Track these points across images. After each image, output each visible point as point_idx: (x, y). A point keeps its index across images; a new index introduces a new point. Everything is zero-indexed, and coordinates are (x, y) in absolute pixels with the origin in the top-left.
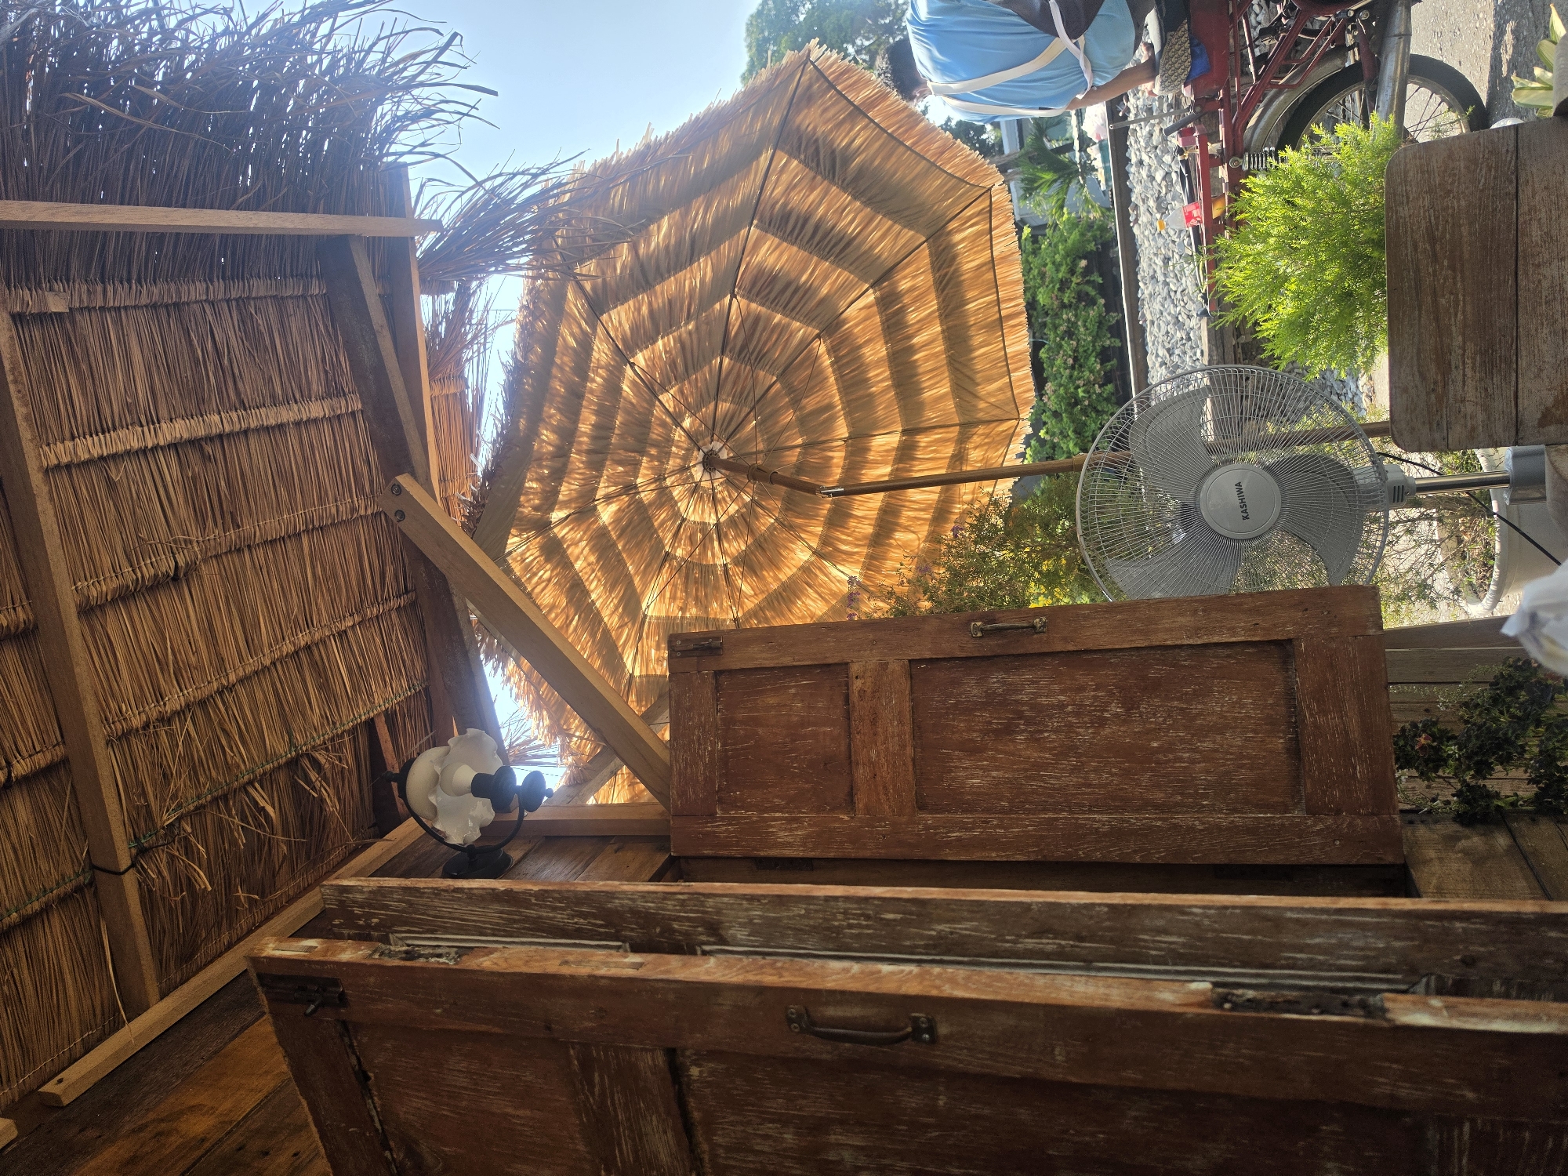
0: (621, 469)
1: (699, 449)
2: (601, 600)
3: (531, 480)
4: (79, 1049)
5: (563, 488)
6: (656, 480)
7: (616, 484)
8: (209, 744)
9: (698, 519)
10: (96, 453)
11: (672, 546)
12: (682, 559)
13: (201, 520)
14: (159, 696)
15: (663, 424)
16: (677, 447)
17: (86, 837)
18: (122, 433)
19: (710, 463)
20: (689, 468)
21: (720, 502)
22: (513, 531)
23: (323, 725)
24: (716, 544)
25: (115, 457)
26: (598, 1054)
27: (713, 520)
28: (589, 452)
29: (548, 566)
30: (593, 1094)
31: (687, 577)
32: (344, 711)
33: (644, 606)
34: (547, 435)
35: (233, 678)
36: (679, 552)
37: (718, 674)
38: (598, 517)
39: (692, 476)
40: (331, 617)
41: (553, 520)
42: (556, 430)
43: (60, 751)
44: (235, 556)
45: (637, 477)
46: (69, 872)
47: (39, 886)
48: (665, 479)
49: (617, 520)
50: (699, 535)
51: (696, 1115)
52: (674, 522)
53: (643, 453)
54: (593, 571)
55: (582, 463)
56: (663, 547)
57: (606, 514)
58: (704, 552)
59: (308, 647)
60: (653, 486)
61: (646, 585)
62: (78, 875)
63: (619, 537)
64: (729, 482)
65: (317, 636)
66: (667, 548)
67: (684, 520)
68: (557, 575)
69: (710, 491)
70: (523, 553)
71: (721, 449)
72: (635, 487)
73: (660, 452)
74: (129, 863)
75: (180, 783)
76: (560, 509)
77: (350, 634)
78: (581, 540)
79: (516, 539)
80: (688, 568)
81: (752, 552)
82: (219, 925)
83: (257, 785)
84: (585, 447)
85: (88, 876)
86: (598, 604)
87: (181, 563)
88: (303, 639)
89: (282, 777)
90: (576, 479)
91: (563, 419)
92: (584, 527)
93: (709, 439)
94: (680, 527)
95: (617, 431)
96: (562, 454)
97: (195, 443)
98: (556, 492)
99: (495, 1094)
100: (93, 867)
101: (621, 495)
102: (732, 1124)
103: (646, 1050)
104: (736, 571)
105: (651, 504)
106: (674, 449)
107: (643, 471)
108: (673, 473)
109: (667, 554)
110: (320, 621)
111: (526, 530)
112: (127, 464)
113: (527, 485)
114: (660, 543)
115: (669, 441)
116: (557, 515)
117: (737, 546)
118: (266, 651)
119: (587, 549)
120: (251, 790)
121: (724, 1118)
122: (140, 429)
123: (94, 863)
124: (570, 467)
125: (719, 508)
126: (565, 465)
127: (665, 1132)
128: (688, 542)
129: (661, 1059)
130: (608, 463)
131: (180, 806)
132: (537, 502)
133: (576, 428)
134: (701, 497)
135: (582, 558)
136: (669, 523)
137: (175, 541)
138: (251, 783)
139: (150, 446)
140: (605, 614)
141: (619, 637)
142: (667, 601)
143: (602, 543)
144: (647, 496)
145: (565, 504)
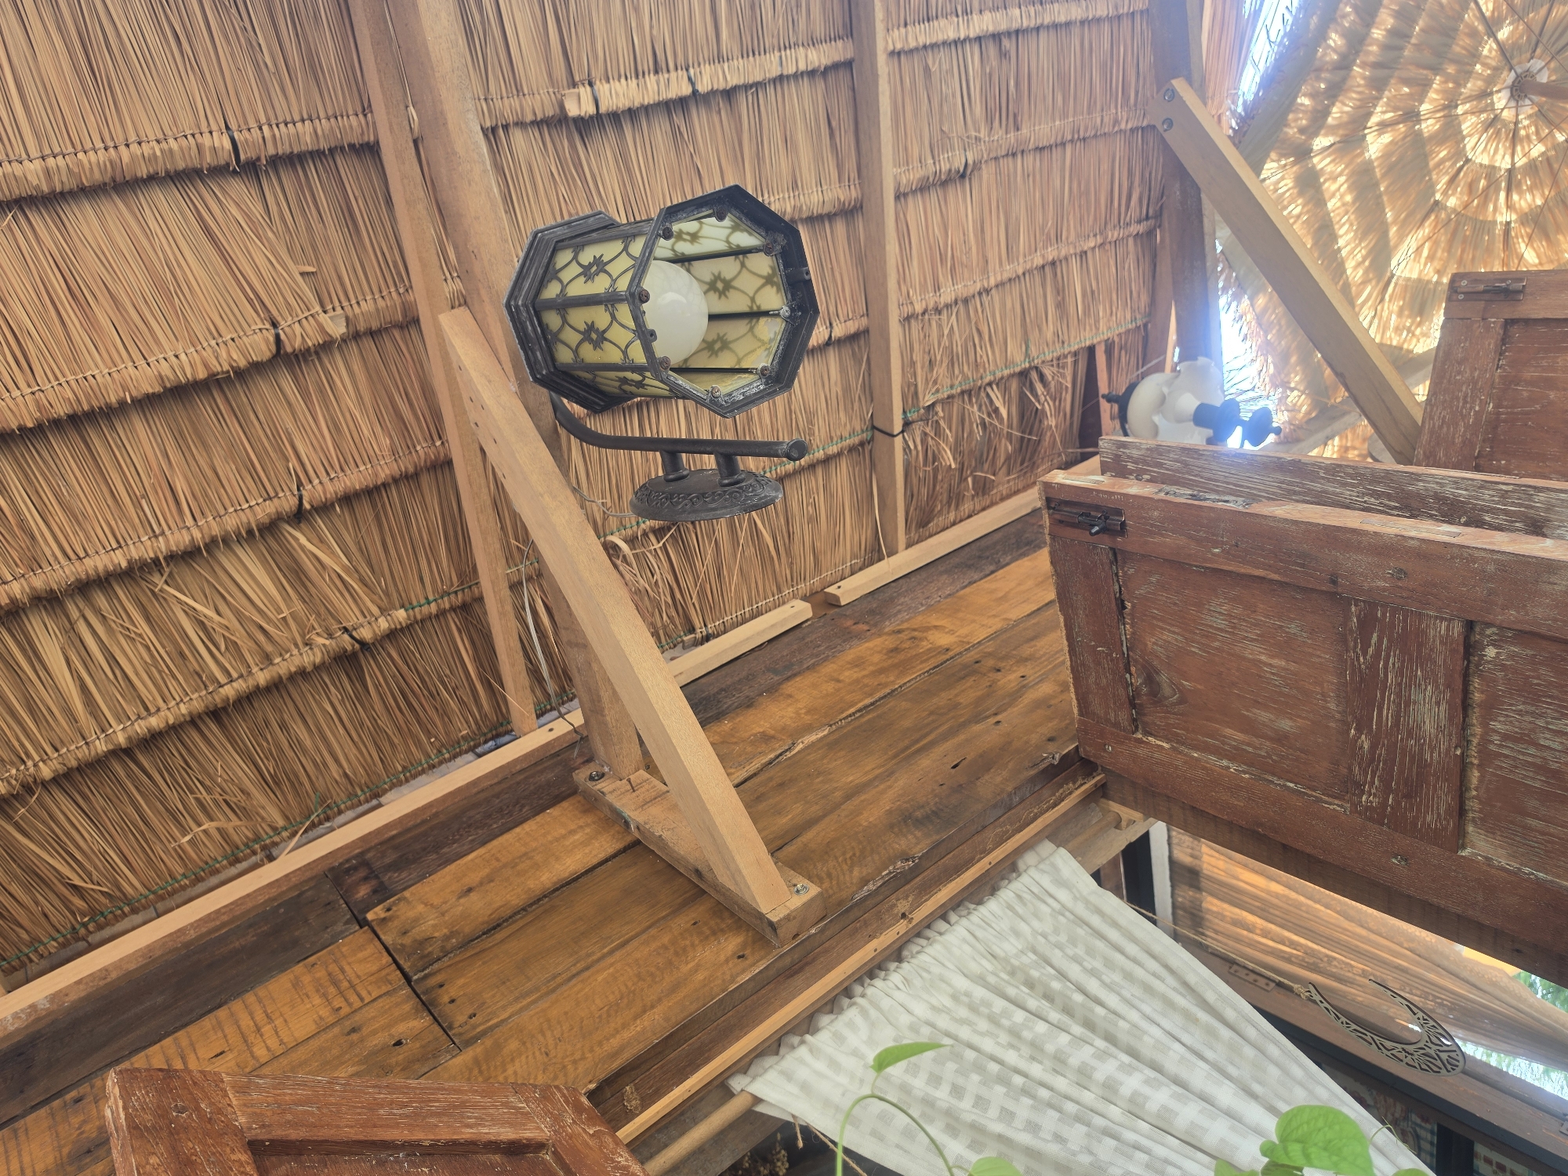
0: (1406, 90)
1: (1511, 68)
2: (1348, 248)
3: (1305, 95)
4: (848, 571)
5: (1335, 110)
6: (1444, 107)
7: (1395, 109)
8: (966, 340)
9: (1486, 162)
10: (922, 41)
11: (1445, 193)
12: (1454, 210)
13: (990, 121)
14: (937, 288)
15: (1473, 34)
16: (1484, 65)
17: (872, 400)
18: (943, 22)
19: (1520, 90)
20: (1491, 94)
21: (1521, 141)
22: (1273, 155)
23: (1054, 342)
24: (1502, 195)
25: (934, 46)
26: (1384, 615)
27: (1506, 164)
28: (1376, 65)
29: (1300, 201)
30: (1365, 654)
31: (1454, 233)
32: (1073, 333)
33: (1394, 263)
34: (1335, 39)
35: (992, 282)
36: (1452, 202)
37: (1509, 323)
38: (1365, 149)
39: (1493, 103)
40: (1078, 236)
41: (1315, 148)
42: (1344, 34)
43: (864, 321)
44: (1010, 158)
45: (1421, 103)
46: (858, 428)
47: (839, 433)
48: (1456, 106)
49: (1386, 154)
50: (1483, 183)
51: (1477, 696)
52: (1455, 164)
53: (1436, 69)
54: (1347, 213)
55: (1364, 78)
56: (1433, 194)
57: (1376, 145)
58: (1484, 205)
59: (1053, 263)
60: (1441, 114)
61: (1401, 238)
62: (863, 431)
63: (1384, 175)
64: (1541, 116)
65: (1063, 253)
66: (1438, 197)
67: (1468, 161)
68: (1307, 212)
69: (1512, 126)
70: (1278, 182)
71: (1540, 70)
72: (1418, 114)
73: (1458, 71)
74: (900, 429)
75: (941, 371)
76: (1326, 135)
77: (1089, 254)
78: (1340, 174)
79: (1275, 165)
80: (1458, 223)
81: (1550, 209)
82: (949, 503)
83: (994, 387)
84: (1372, 59)
85: (870, 434)
86: (1344, 253)
87: (970, 162)
88: (1051, 254)
89: (1014, 385)
90: (1351, 99)
91: (1357, 20)
92: (1346, 159)
93: (1528, 55)
94: (1461, 168)
95: (1413, 41)
96: (1344, 65)
97: (996, 37)
98: (1326, 112)
99: (1253, 640)
100: (874, 428)
101: (1398, 123)
102: (1519, 713)
103: (1442, 619)
104: (1520, 232)
105: (1432, 137)
106: (1478, 67)
107: (1432, 95)
108: (1469, 99)
109: (1437, 203)
110: (1067, 239)
111: (1286, 156)
112: (942, 54)
113: (1299, 100)
114: (1431, 188)
115: (1475, 56)
116: (1321, 142)
117: (1529, 200)
118: (1021, 260)
119: (1345, 186)
120: (989, 390)
121: (1511, 705)
122: (956, 19)
123: (875, 424)
124: (1350, 83)
125: (1519, 148)
126: (1344, 80)
127: (1438, 703)
128: (1466, 190)
129: (1457, 629)
130: (1393, 81)
131: (937, 391)
132: (1304, 122)
133: (1368, 34)
134: (1498, 133)
135: (1338, 194)
136: (1448, 164)
137: (968, 137)
138: (990, 384)
139: (962, 38)
140: (1350, 265)
141: (1359, 294)
142: (1423, 260)
143: (1363, 181)
144: (1429, 126)
145: (1332, 130)
